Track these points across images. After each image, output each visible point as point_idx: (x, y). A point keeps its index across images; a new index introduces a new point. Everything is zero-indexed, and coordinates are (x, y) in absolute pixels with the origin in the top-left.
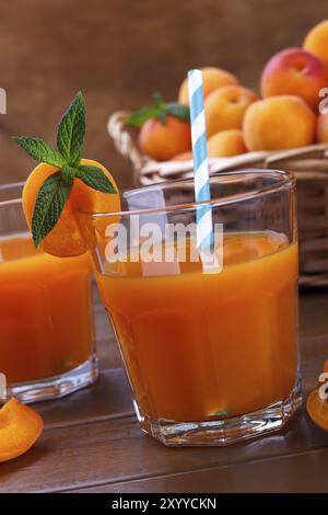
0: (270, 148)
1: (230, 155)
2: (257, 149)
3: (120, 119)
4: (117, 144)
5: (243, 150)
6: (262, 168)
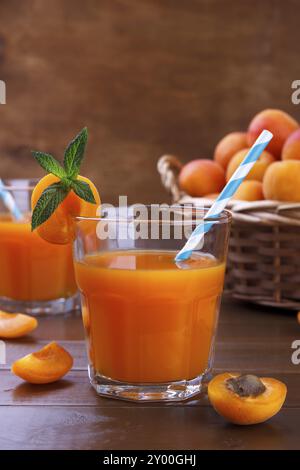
1: (250, 199)
2: (271, 198)
3: (167, 161)
4: (163, 179)
5: (261, 197)
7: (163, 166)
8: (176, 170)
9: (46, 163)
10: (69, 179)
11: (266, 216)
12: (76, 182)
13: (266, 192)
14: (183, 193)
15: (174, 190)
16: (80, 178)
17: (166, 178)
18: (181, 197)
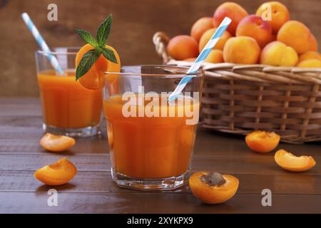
0: (236, 62)
2: (229, 62)
4: (157, 48)
5: (222, 61)
6: (230, 71)
7: (156, 39)
8: (165, 42)
9: (85, 37)
10: (101, 47)
11: (225, 74)
12: (105, 49)
13: (225, 58)
14: (170, 57)
15: (164, 56)
16: (107, 47)
17: (159, 47)
18: (169, 60)
